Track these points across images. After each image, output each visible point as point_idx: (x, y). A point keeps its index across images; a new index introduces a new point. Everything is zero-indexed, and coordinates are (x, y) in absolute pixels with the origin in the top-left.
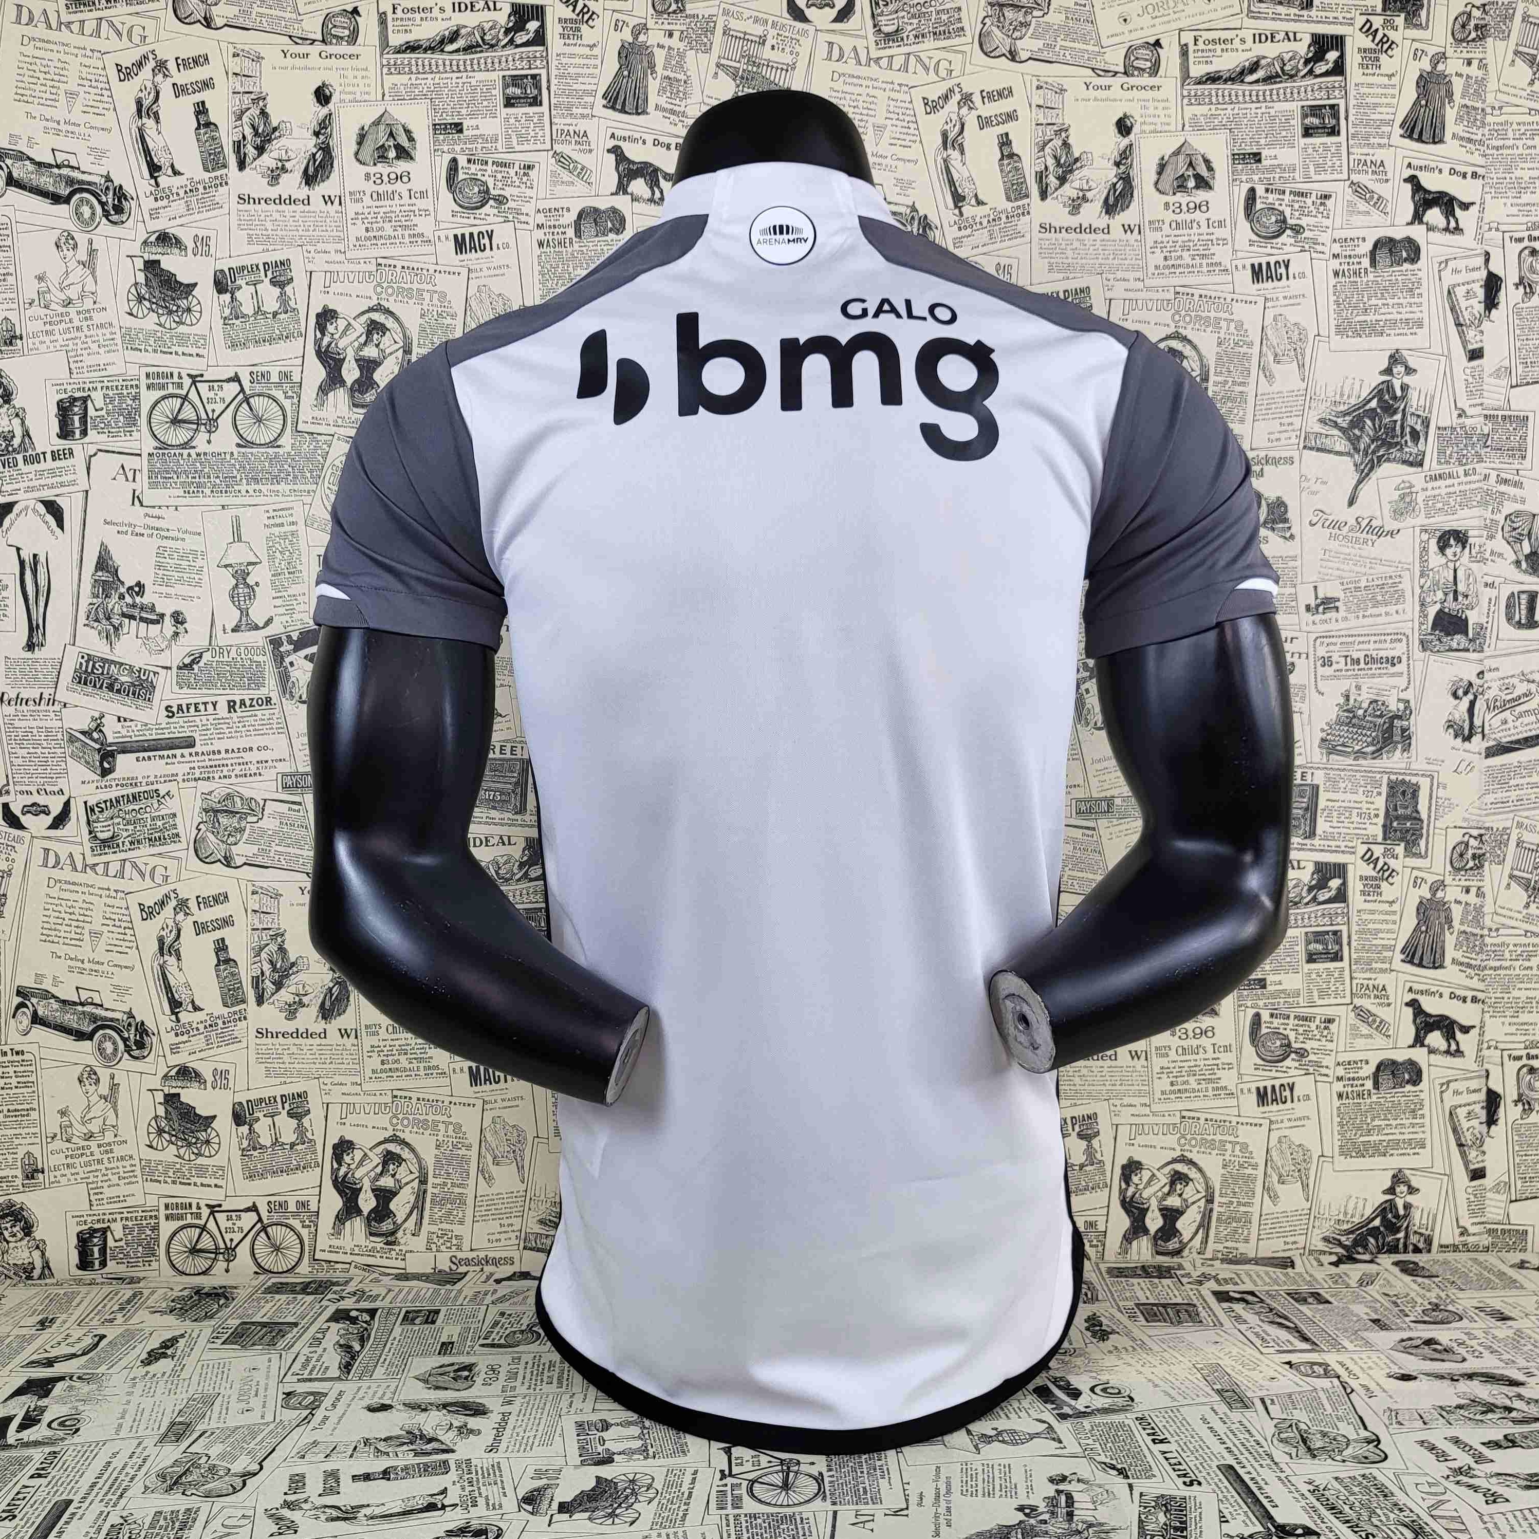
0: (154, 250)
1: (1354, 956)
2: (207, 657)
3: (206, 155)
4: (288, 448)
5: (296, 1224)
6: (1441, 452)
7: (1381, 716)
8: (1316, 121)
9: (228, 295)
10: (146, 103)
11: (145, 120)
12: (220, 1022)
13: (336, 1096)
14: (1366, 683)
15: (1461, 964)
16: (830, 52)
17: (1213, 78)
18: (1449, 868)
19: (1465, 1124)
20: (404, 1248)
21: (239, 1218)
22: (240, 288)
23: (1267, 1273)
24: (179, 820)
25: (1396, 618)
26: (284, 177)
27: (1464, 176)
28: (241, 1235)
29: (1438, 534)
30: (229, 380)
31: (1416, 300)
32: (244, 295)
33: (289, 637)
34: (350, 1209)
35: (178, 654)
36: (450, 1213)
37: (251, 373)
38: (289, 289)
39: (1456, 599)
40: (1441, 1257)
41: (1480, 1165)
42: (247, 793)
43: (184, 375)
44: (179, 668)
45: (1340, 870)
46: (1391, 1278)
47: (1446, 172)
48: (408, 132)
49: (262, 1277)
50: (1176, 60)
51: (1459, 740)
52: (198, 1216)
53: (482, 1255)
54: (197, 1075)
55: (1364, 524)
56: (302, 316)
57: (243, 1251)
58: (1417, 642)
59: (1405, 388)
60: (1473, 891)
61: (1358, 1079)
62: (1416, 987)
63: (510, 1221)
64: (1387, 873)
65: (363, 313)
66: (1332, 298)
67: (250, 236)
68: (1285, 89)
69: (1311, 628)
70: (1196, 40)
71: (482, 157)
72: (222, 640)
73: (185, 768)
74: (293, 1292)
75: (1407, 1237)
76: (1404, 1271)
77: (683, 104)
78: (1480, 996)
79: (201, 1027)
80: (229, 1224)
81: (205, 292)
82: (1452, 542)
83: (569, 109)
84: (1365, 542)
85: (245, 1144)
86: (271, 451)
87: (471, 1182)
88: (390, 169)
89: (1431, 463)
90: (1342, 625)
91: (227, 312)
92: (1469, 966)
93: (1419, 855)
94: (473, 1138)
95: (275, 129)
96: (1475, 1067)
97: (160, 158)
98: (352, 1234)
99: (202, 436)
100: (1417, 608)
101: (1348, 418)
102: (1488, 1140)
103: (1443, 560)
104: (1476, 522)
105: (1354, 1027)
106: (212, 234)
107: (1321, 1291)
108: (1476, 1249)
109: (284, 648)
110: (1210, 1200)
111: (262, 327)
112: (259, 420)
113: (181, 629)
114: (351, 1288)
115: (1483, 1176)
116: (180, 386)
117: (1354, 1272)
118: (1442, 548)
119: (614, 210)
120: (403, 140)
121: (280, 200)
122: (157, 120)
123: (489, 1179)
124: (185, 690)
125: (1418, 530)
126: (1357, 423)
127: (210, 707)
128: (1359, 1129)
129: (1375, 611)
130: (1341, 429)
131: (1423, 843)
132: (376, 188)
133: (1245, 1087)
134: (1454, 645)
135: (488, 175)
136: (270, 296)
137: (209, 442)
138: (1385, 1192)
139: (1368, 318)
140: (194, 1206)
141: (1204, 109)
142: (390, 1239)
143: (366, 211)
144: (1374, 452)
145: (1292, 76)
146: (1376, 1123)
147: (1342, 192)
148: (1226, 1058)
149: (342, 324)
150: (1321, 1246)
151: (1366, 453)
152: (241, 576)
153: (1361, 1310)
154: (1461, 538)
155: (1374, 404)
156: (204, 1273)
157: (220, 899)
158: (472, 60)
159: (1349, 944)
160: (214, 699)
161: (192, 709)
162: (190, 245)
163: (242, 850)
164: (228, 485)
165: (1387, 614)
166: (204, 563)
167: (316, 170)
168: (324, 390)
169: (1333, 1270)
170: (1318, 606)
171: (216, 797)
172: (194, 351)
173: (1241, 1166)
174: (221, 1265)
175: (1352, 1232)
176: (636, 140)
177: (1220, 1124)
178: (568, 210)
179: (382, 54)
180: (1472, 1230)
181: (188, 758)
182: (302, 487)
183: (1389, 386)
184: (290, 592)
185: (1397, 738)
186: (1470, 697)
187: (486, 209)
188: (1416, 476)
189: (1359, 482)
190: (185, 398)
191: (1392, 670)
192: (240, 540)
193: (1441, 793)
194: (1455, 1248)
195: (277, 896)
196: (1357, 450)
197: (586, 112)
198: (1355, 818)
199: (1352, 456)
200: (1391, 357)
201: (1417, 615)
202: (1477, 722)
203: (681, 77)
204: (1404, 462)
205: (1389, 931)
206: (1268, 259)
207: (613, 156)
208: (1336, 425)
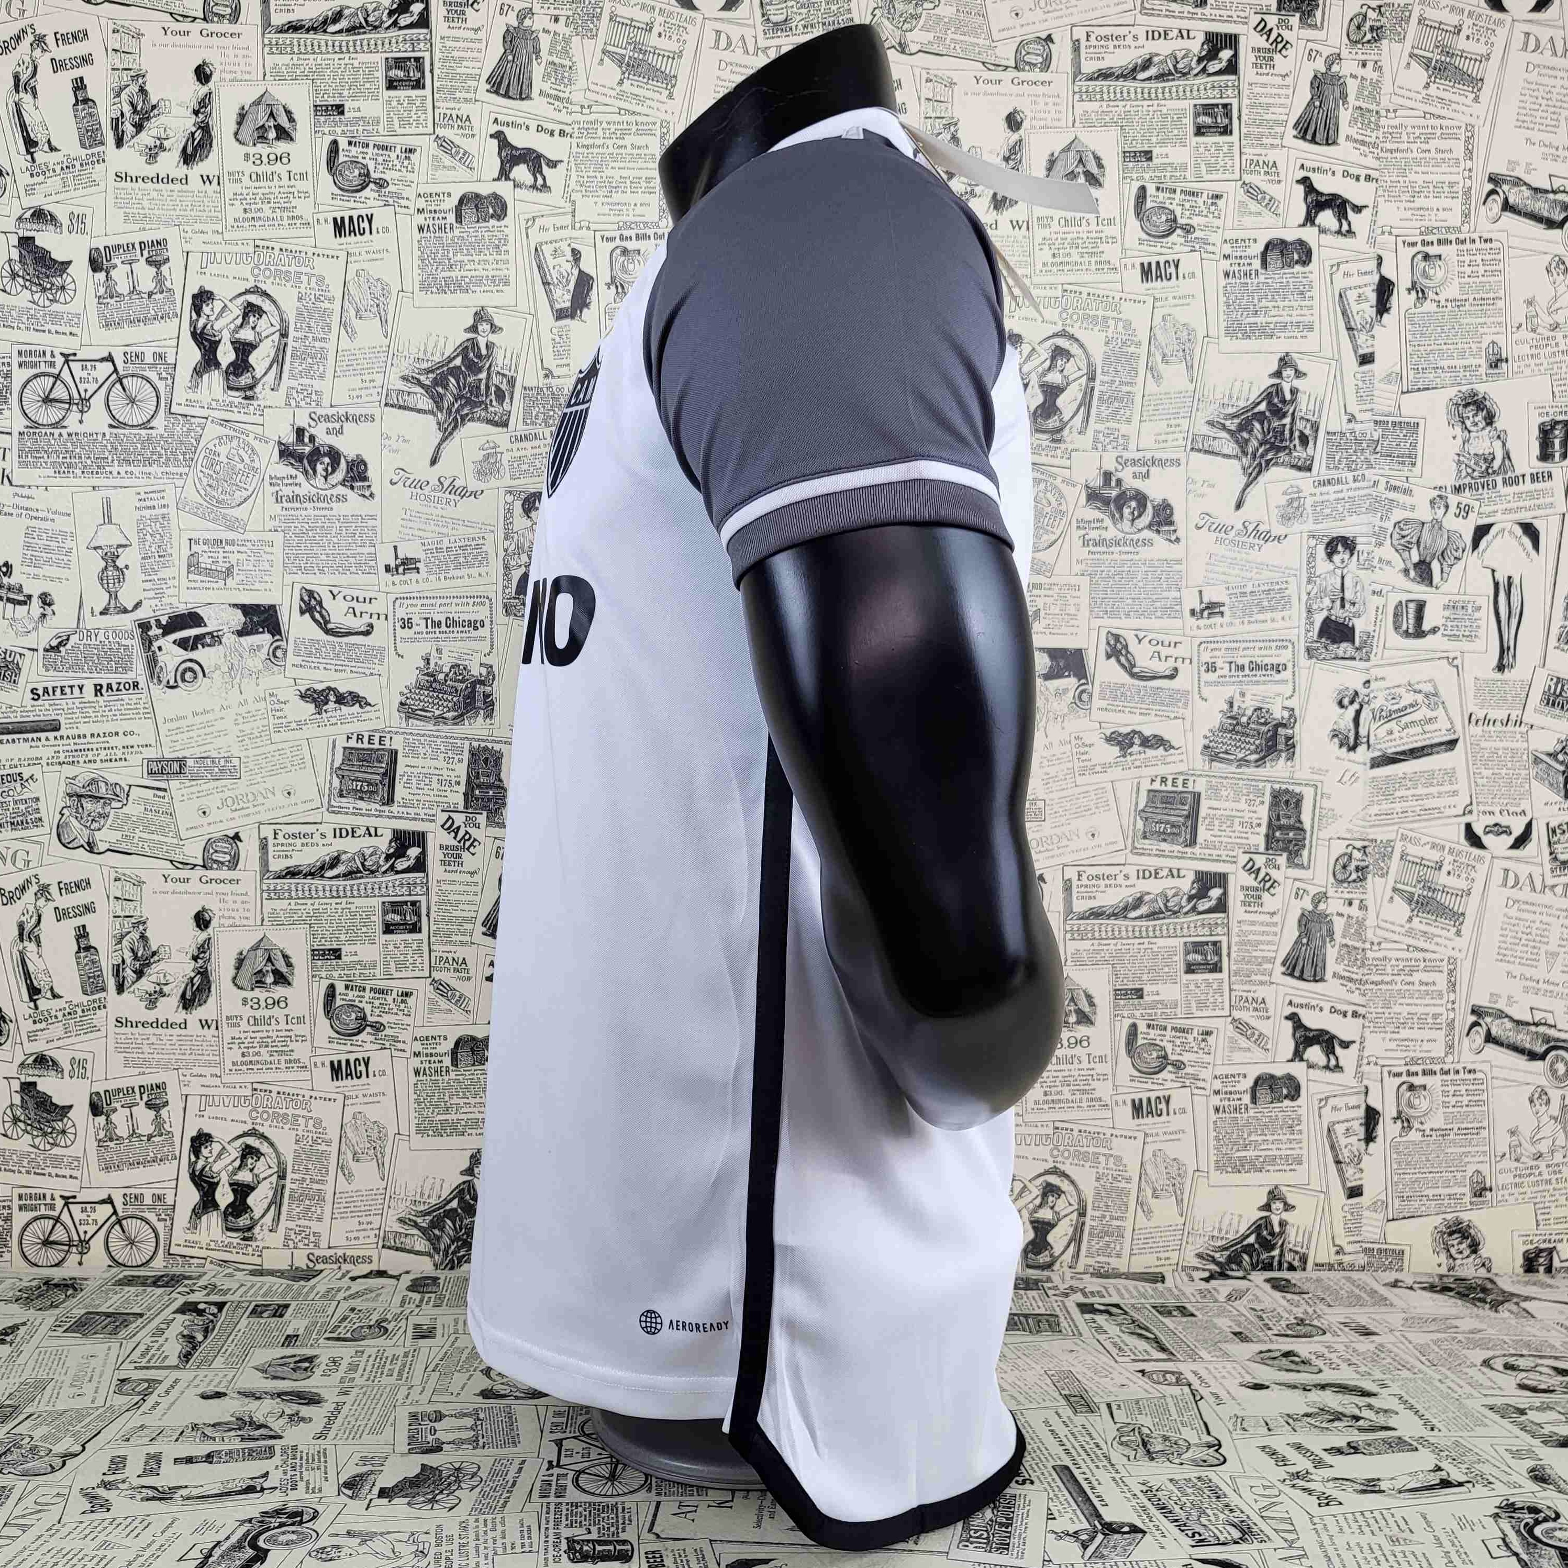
0: (29, 226)
1: (1233, 968)
2: (74, 639)
3: (83, 131)
4: (161, 430)
5: (152, 1217)
6: (1331, 458)
7: (1265, 724)
8: (1208, 120)
9: (103, 274)
10: (24, 78)
11: (22, 95)
12: (79, 1010)
13: (195, 1088)
14: (1251, 690)
15: (1343, 978)
16: (718, 41)
17: (1104, 75)
18: (1332, 880)
19: (1343, 1141)
20: (261, 1244)
21: (94, 1210)
22: (115, 267)
23: (1136, 1288)
24: (42, 805)
25: (1281, 624)
26: (162, 156)
27: (1358, 178)
28: (96, 1228)
29: (1326, 540)
30: (103, 360)
31: (1306, 303)
32: (120, 274)
33: (158, 621)
34: (207, 1203)
35: (45, 636)
36: (308, 1209)
37: (125, 354)
38: (165, 269)
39: (1343, 606)
40: (1315, 1275)
41: (1358, 1183)
42: (112, 779)
43: (57, 353)
44: (46, 650)
45: (1221, 880)
46: (1259, 1293)
47: (1339, 174)
48: (288, 113)
49: (115, 1270)
50: (1068, 55)
51: (1344, 749)
52: (52, 1207)
53: (340, 1253)
54: (55, 1063)
55: (1251, 528)
56: (178, 297)
57: (97, 1244)
58: (1303, 650)
59: (1294, 391)
60: (1356, 903)
61: (1236, 1093)
62: (1296, 1000)
63: (369, 1219)
64: (1268, 884)
65: (240, 295)
66: (1223, 299)
67: (126, 215)
68: (1177, 87)
69: (1195, 632)
70: (1088, 36)
71: (363, 139)
72: (91, 622)
73: (50, 752)
74: (144, 1284)
75: (1281, 1254)
76: (1275, 1287)
77: (568, 90)
78: (1361, 1010)
79: (60, 1015)
80: (84, 1216)
81: (80, 270)
82: (1340, 548)
83: (451, 93)
84: (1252, 547)
85: (102, 1134)
86: (143, 432)
87: (331, 1178)
88: (269, 150)
89: (1320, 468)
90: (1226, 630)
91: (102, 290)
92: (1350, 980)
93: (1302, 866)
94: (333, 1133)
95: (154, 107)
96: (1354, 1083)
97: (37, 134)
98: (208, 1229)
99: (74, 416)
100: (1304, 615)
101: (1237, 421)
102: (1366, 1158)
103: (1331, 566)
104: (1364, 529)
105: (1233, 1041)
106: (88, 212)
107: (1188, 1306)
108: (1352, 1267)
109: (155, 631)
110: (1082, 1214)
111: (137, 306)
112: (132, 401)
113: (48, 610)
114: (202, 1282)
115: (1361, 1194)
116: (52, 364)
117: (1223, 1287)
118: (1330, 554)
119: (496, 196)
120: (283, 121)
121: (158, 179)
122: (35, 95)
123: (349, 1176)
124: (51, 673)
125: (1305, 535)
126: (1245, 426)
127: (76, 690)
128: (1235, 1143)
129: (1261, 617)
130: (1229, 431)
131: (1305, 853)
132: (255, 169)
133: (1120, 1098)
134: (1340, 653)
135: (369, 158)
136: (145, 275)
137: (81, 422)
138: (1261, 1209)
139: (1257, 320)
140: (48, 1197)
141: (1095, 106)
142: (247, 1233)
143: (245, 191)
144: (1262, 456)
145: (1184, 74)
146: (1253, 1138)
147: (1233, 192)
148: (1100, 1068)
149: (218, 305)
150: (1195, 1262)
151: (1254, 456)
152: (111, 559)
153: (1225, 1324)
154: (1349, 544)
155: (1263, 407)
156: (56, 1265)
157: (82, 885)
158: (355, 41)
159: (1229, 955)
160: (80, 682)
161: (58, 691)
162: (65, 222)
163: (104, 838)
164: (100, 466)
165: (1273, 620)
166: (73, 544)
167: (195, 149)
168: (197, 373)
169: (1204, 1285)
170: (1202, 611)
171: (80, 781)
172: (67, 330)
173: (1115, 1179)
174: (74, 1258)
175: (1226, 1249)
176: (519, 126)
177: (1095, 1137)
178: (449, 195)
179: (263, 34)
180: (1348, 1248)
181: (52, 742)
182: (175, 470)
183: (1278, 389)
184: (160, 575)
185: (1281, 747)
186: (1356, 706)
187: (367, 192)
188: (1304, 481)
189: (1247, 485)
190: (57, 377)
191: (1278, 677)
192: (110, 522)
193: (1326, 803)
194: (1331, 1267)
195: (139, 883)
196: (1245, 453)
197: (468, 96)
198: (1237, 827)
199: (1240, 459)
200: (1281, 359)
201: (1303, 621)
202: (1363, 731)
203: (568, 63)
204: (1293, 466)
205: (1269, 943)
206: (1157, 258)
207: (495, 142)
208: (1224, 427)
